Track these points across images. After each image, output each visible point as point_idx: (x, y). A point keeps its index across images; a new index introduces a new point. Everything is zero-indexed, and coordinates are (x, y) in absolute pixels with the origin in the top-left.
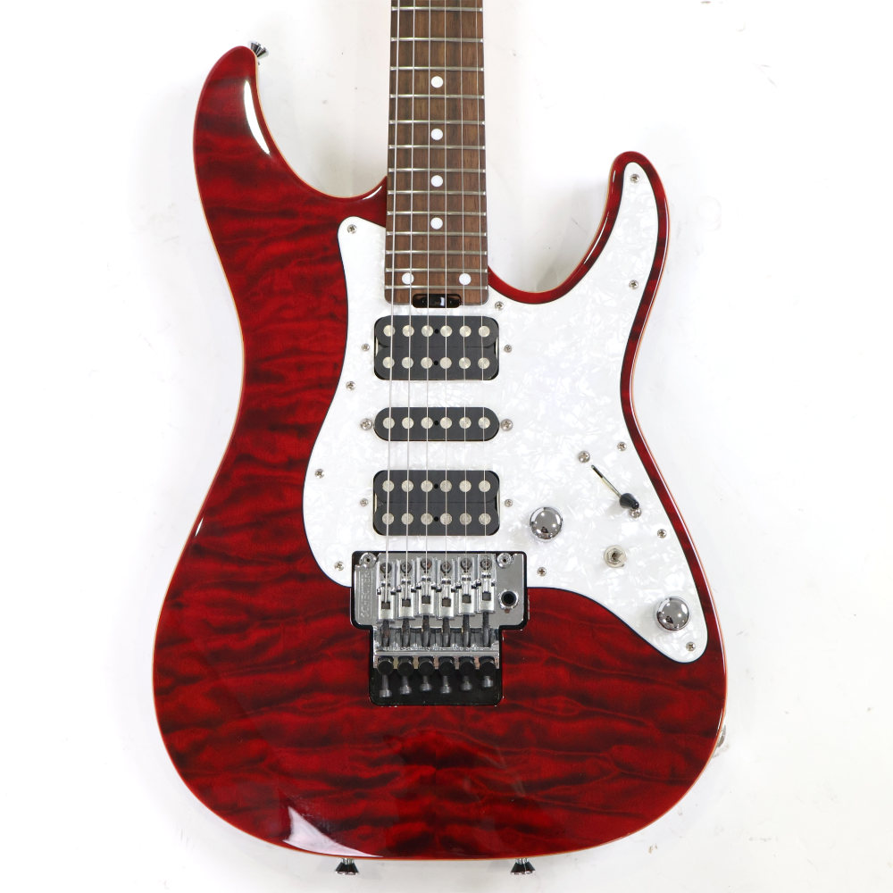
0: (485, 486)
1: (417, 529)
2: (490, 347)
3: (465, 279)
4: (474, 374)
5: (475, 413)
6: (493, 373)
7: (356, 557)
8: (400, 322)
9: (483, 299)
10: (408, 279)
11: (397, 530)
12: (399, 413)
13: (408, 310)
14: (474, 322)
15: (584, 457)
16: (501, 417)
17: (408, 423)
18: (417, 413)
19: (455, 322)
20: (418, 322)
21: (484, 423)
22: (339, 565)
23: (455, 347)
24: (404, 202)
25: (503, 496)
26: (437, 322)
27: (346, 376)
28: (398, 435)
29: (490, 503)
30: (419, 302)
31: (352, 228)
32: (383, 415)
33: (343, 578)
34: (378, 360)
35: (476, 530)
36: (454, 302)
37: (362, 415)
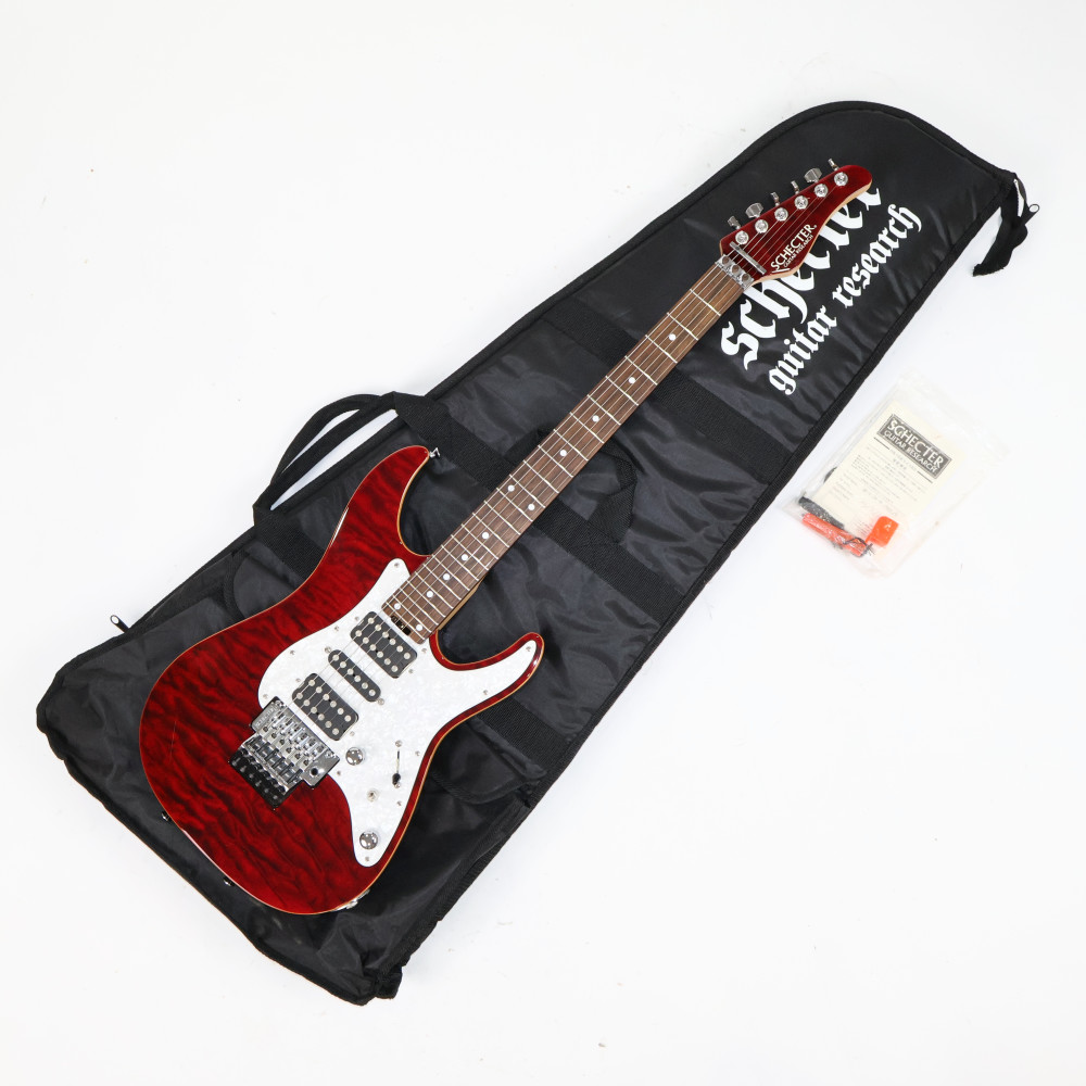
0: (348, 719)
1: (306, 710)
2: (403, 665)
3: (420, 627)
4: (387, 669)
5: (373, 685)
6: (395, 676)
7: (276, 699)
8: (378, 620)
9: (421, 642)
10: (397, 606)
11: (299, 703)
12: (343, 657)
13: (387, 620)
14: (407, 648)
15: (398, 744)
16: (382, 696)
17: (343, 665)
18: (350, 664)
19: (400, 641)
20: (385, 627)
21: (372, 693)
22: (265, 696)
23: (390, 652)
24: (425, 572)
25: (352, 728)
26: (392, 634)
27: (338, 623)
28: (335, 665)
29: (344, 727)
30: (394, 618)
31: (396, 565)
32: (336, 652)
33: (263, 703)
34: (357, 628)
35: (328, 732)
36: (407, 631)
37: (329, 645)
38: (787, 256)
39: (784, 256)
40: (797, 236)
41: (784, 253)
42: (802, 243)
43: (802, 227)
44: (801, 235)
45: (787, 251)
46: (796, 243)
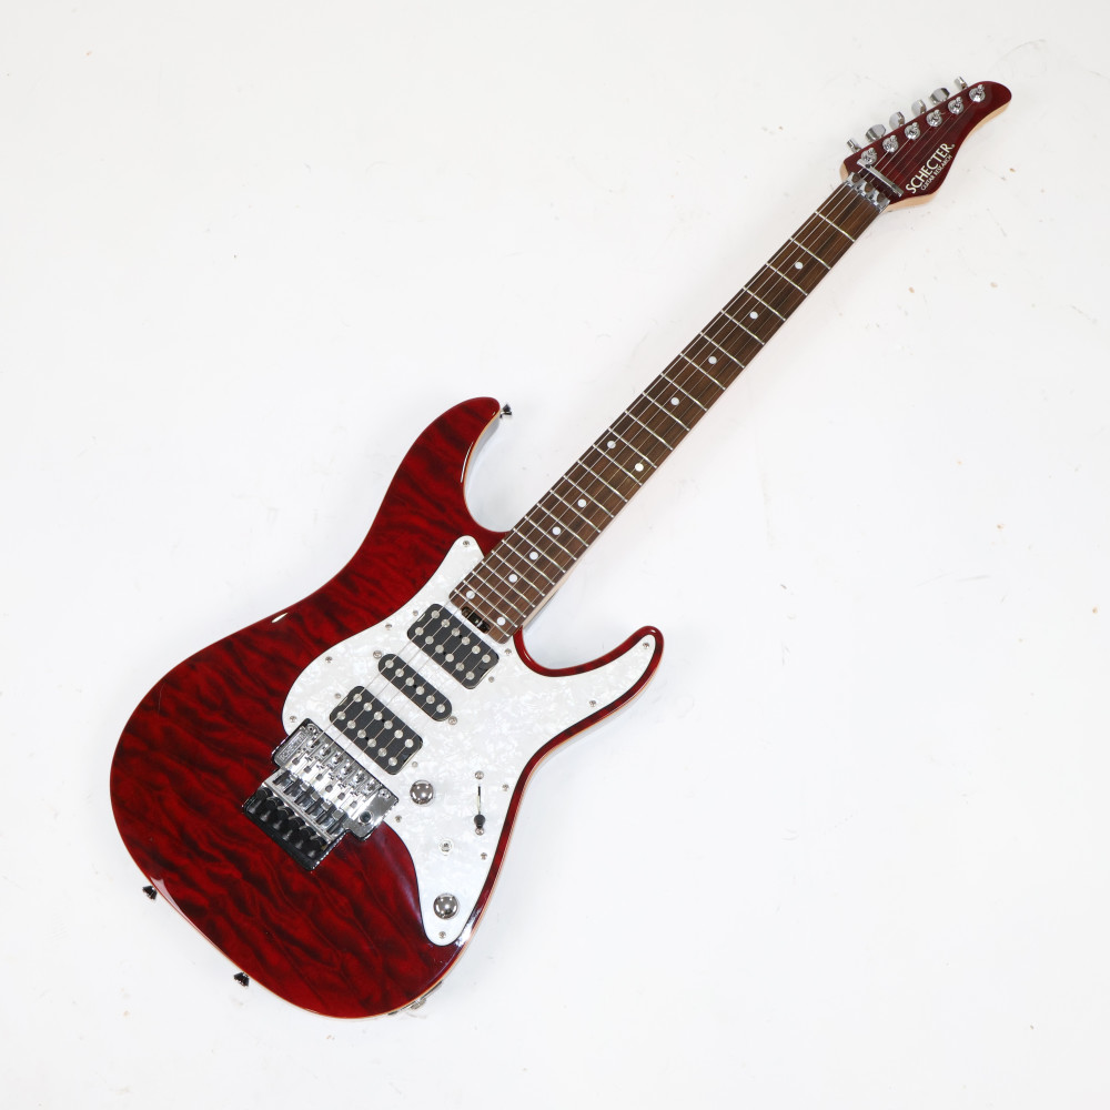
0: (409, 743)
1: (351, 734)
2: (481, 670)
3: (501, 621)
4: (459, 676)
5: (441, 698)
6: (470, 684)
7: (306, 722)
8: (445, 614)
9: (503, 640)
10: (471, 595)
11: (340, 725)
12: (399, 663)
13: (456, 612)
14: (485, 648)
15: (479, 775)
16: (454, 713)
17: (400, 673)
18: (409, 672)
19: (475, 640)
20: (455, 622)
21: (441, 709)
22: (293, 718)
23: (463, 653)
24: (505, 552)
25: (416, 757)
26: (465, 631)
27: (391, 620)
28: (388, 674)
29: (404, 755)
30: (466, 610)
31: (466, 543)
32: (389, 657)
33: (289, 728)
34: (417, 625)
35: (382, 763)
36: (484, 628)
37: (380, 648)
38: (924, 178)
39: (920, 178)
40: (934, 156)
41: (920, 175)
42: (940, 164)
43: (938, 146)
44: (937, 155)
45: (924, 172)
46: (933, 164)
